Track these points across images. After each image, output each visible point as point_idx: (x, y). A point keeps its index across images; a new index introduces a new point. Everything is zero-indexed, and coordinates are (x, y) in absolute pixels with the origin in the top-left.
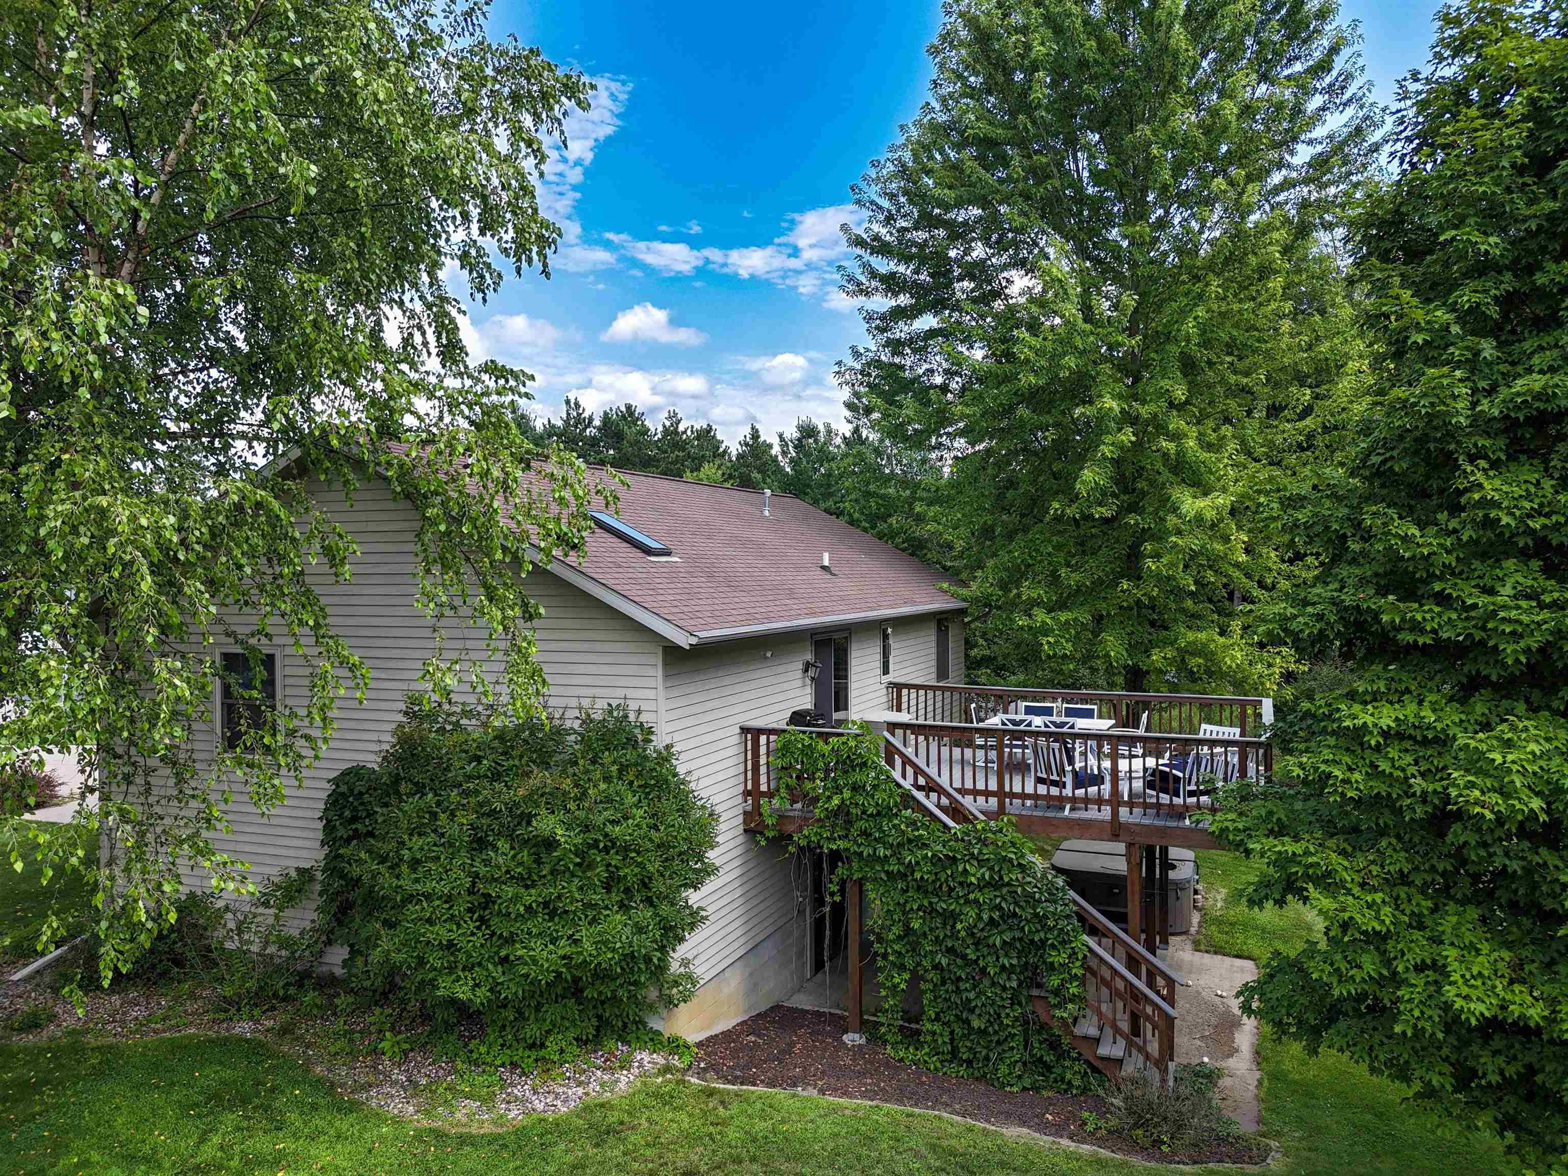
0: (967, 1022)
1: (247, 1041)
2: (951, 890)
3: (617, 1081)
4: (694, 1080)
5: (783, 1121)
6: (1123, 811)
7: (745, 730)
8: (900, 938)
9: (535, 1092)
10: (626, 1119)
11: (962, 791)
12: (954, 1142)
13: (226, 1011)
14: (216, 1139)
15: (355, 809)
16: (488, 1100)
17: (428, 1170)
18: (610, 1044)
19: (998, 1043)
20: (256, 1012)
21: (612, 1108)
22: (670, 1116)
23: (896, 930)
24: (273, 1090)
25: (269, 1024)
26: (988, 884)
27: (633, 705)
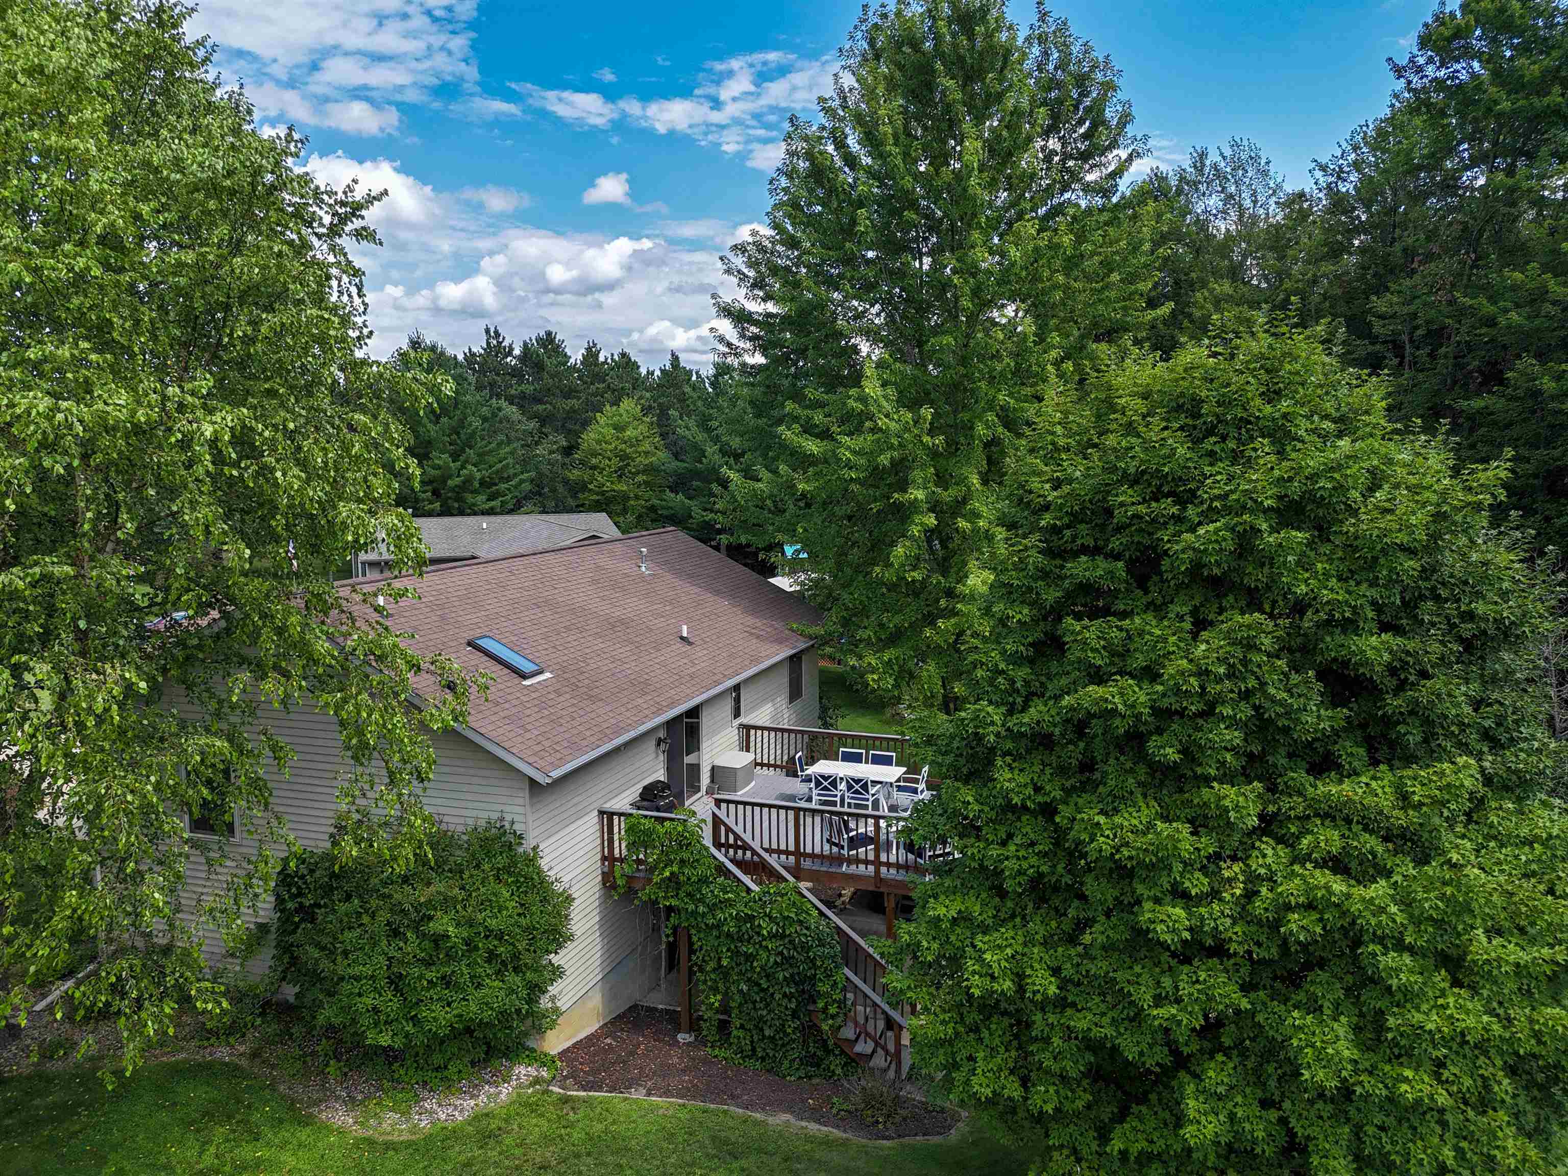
0: (762, 1030)
1: (227, 1064)
2: (751, 938)
3: (500, 1093)
4: (556, 1089)
5: (614, 1122)
6: (883, 870)
7: (601, 813)
8: (714, 970)
9: (440, 1105)
10: (503, 1125)
11: (769, 851)
12: (729, 1133)
13: (208, 1039)
14: (212, 1150)
15: (299, 888)
16: (405, 1113)
17: (363, 1170)
18: (497, 1063)
19: (783, 1045)
20: (232, 1040)
21: (494, 1117)
22: (534, 1121)
23: (712, 965)
24: (249, 1107)
25: (242, 1049)
26: (775, 936)
27: (508, 818)
